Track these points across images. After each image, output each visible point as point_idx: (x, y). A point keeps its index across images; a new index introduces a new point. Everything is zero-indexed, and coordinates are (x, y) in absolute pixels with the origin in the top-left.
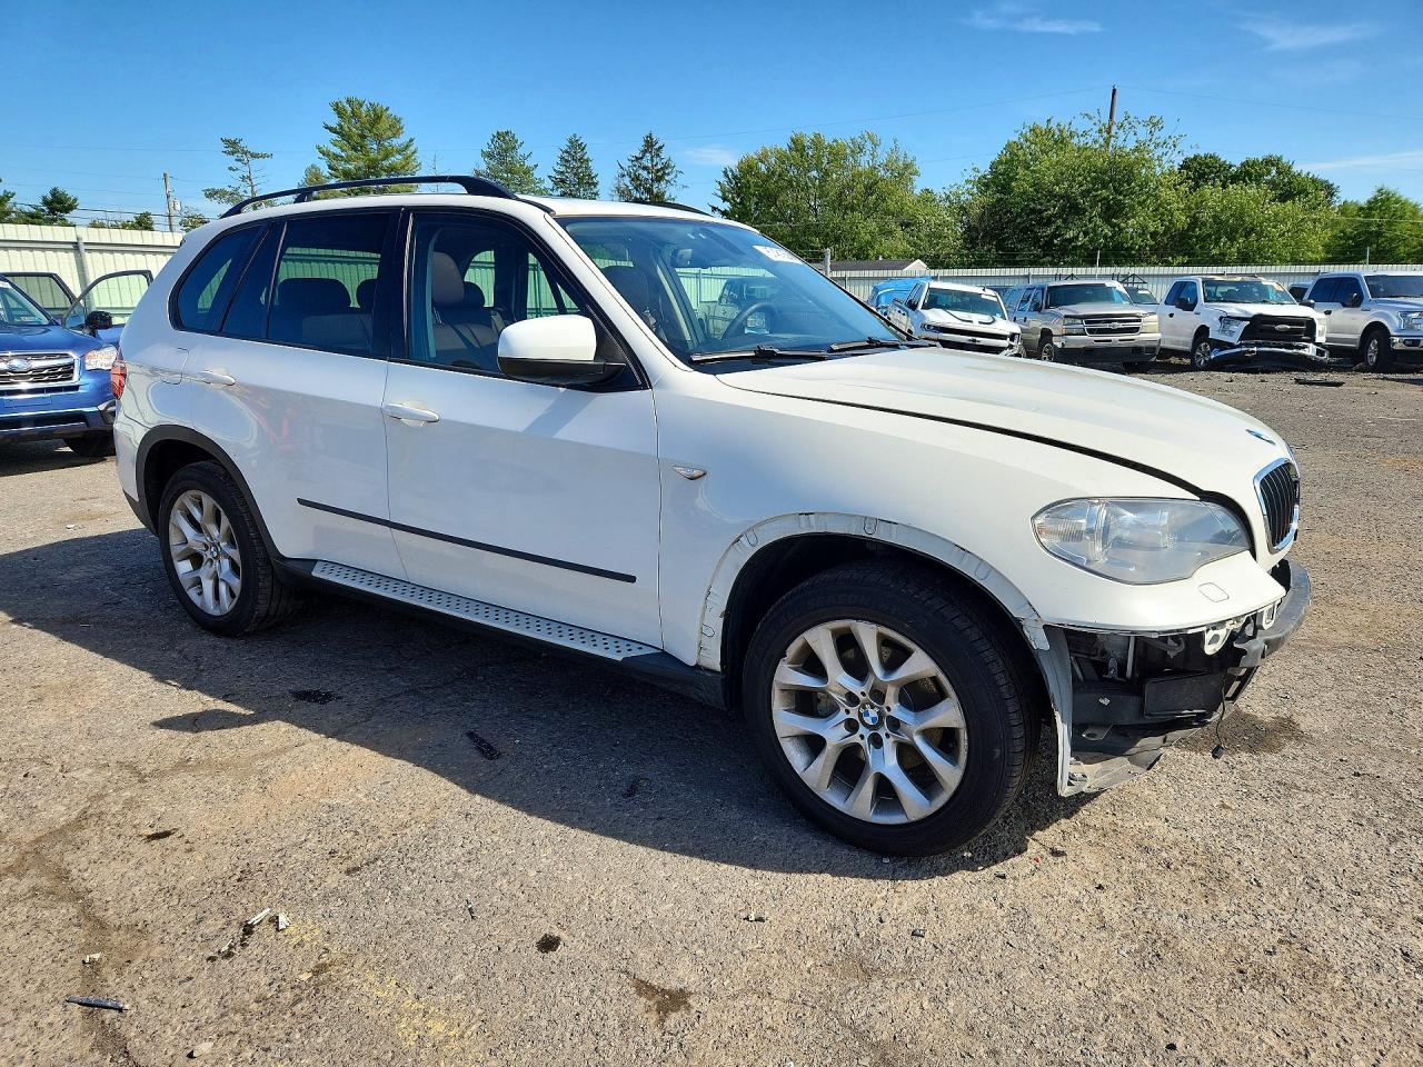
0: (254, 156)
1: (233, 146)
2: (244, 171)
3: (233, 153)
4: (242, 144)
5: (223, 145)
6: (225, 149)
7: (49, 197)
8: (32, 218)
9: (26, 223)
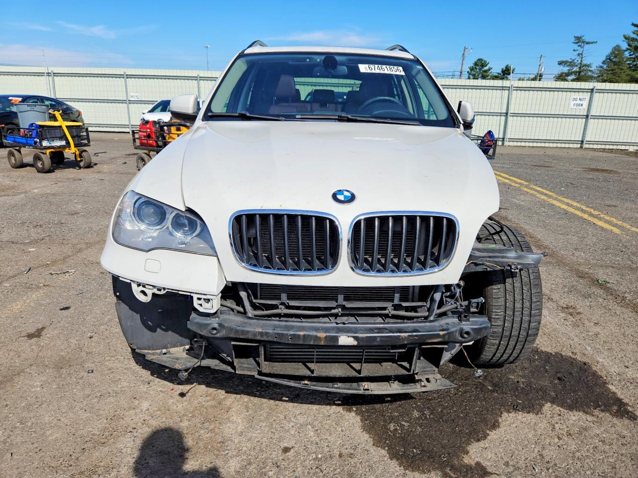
0: (588, 43)
1: (579, 40)
2: (580, 50)
3: (578, 43)
4: (583, 38)
5: (574, 39)
6: (574, 41)
7: (504, 69)
8: (495, 78)
9: (493, 79)
